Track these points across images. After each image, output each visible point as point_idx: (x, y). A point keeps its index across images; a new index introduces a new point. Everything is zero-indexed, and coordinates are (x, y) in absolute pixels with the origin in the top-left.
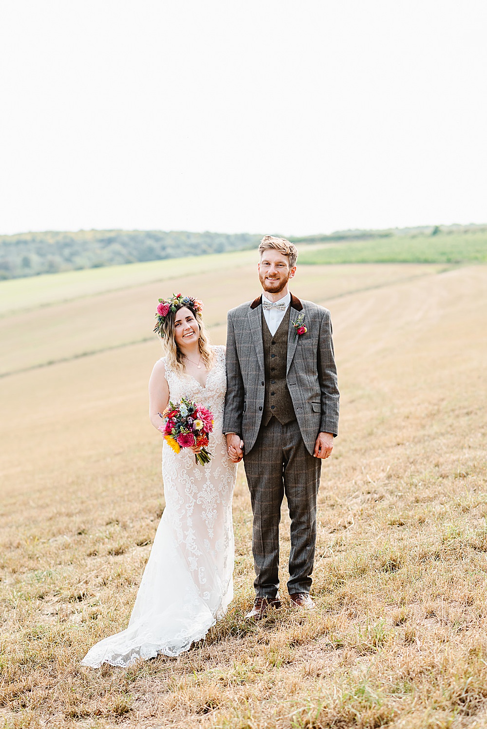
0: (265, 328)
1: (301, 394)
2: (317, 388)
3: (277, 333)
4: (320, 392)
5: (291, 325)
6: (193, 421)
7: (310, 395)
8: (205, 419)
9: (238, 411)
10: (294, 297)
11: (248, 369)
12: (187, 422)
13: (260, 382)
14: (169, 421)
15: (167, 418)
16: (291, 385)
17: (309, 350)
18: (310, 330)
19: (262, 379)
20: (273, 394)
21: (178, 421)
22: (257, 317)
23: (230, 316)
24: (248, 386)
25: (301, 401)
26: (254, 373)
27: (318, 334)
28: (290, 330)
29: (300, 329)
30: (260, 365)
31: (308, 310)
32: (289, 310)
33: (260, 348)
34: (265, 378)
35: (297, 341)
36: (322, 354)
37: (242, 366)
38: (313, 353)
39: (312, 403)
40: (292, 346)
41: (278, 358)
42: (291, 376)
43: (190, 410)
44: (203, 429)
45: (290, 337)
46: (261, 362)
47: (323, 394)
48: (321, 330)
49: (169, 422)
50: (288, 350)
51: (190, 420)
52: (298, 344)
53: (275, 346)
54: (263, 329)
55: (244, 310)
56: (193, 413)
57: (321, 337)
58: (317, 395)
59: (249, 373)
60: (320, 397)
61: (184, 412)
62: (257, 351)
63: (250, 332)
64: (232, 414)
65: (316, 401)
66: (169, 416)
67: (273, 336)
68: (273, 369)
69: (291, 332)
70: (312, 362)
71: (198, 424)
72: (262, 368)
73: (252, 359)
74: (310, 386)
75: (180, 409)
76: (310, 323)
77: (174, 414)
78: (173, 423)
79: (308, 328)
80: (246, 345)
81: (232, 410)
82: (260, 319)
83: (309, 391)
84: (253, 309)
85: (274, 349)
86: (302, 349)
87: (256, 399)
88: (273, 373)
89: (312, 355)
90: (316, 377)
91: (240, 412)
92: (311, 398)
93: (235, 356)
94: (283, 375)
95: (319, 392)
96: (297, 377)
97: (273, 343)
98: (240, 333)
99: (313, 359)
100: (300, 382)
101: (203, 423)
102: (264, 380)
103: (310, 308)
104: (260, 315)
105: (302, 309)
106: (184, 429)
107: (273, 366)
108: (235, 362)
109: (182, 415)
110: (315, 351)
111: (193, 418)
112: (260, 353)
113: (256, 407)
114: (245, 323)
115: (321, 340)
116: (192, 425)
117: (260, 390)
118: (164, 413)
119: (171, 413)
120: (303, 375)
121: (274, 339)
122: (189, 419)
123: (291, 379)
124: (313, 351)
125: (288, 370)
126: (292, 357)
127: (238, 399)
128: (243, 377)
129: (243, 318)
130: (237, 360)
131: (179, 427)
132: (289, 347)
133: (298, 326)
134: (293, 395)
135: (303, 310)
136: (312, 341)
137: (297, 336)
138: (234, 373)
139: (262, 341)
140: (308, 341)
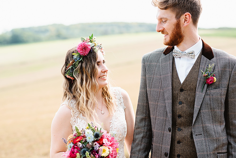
0: (175, 74)
1: (206, 145)
2: (224, 138)
3: (186, 80)
4: (227, 142)
5: (200, 74)
6: (99, 147)
7: (216, 145)
8: (111, 145)
9: (145, 152)
10: (207, 45)
11: (156, 114)
12: (93, 148)
13: (167, 128)
14: (74, 146)
15: (72, 143)
16: (196, 135)
17: (217, 100)
18: (220, 80)
19: (169, 125)
20: (179, 142)
21: (83, 146)
22: (168, 63)
23: (144, 60)
24: (155, 130)
25: (205, 153)
26: (162, 118)
27: (227, 83)
28: (199, 79)
29: (208, 79)
30: (168, 111)
31: (219, 59)
32: (199, 58)
33: (168, 94)
34: (172, 125)
35: (205, 90)
36: (230, 104)
37: (151, 109)
38: (221, 103)
39: (218, 153)
40: (200, 95)
41: (185, 105)
42: (197, 125)
43: (97, 136)
44: (108, 156)
45: (199, 86)
46: (169, 109)
47: (229, 144)
48: (231, 79)
49: (74, 148)
50: (196, 100)
51: (97, 146)
52: (206, 94)
53: (183, 93)
54: (172, 76)
55: (157, 56)
56: (98, 138)
57: (230, 86)
58: (223, 145)
59: (157, 118)
60: (226, 147)
61: (90, 137)
62: (166, 96)
63: (160, 77)
64: (140, 155)
65: (223, 151)
66: (74, 142)
67: (182, 83)
68: (180, 116)
69: (200, 81)
70: (220, 112)
71: (104, 151)
72: (170, 115)
73: (160, 104)
74: (216, 136)
75: (86, 134)
76: (220, 72)
77: (79, 139)
78: (77, 148)
79: (218, 78)
80: (156, 89)
81: (139, 150)
82: (171, 65)
83: (215, 142)
84: (166, 55)
85: (182, 97)
86: (210, 99)
87: (162, 144)
88: (179, 121)
89: (220, 105)
90: (223, 126)
91: (146, 153)
92: (217, 148)
93: (145, 99)
94: (189, 123)
95: (225, 142)
96: (203, 127)
97: (182, 90)
98: (151, 78)
99: (221, 109)
100: (206, 132)
101: (109, 150)
102: (171, 127)
103: (221, 57)
104: (171, 61)
105: (213, 57)
106: (90, 154)
107: (180, 113)
108: (145, 104)
109: (88, 140)
110: (223, 101)
111: (99, 144)
112: (168, 99)
113: (161, 152)
114: (157, 68)
115: (230, 89)
116: (97, 152)
117: (166, 136)
118: (69, 138)
119: (76, 139)
120: (210, 125)
121: (182, 86)
122: (95, 145)
123: (197, 129)
124: (221, 101)
125: (194, 120)
126: (199, 107)
127: (145, 140)
128: (152, 121)
129: (156, 63)
130: (147, 102)
131: (84, 152)
132: (197, 96)
133: (207, 76)
134: (198, 145)
135: (214, 59)
136: (220, 92)
137: (206, 86)
138: (144, 115)
139: (171, 87)
140: (217, 91)
